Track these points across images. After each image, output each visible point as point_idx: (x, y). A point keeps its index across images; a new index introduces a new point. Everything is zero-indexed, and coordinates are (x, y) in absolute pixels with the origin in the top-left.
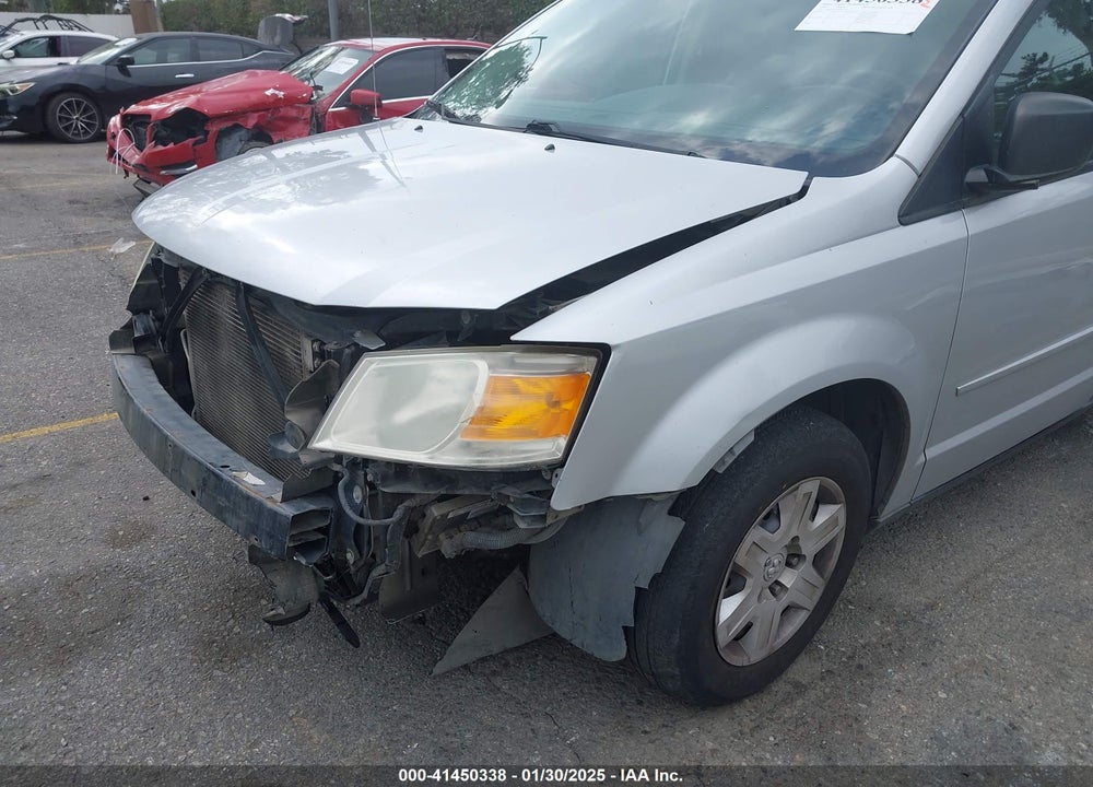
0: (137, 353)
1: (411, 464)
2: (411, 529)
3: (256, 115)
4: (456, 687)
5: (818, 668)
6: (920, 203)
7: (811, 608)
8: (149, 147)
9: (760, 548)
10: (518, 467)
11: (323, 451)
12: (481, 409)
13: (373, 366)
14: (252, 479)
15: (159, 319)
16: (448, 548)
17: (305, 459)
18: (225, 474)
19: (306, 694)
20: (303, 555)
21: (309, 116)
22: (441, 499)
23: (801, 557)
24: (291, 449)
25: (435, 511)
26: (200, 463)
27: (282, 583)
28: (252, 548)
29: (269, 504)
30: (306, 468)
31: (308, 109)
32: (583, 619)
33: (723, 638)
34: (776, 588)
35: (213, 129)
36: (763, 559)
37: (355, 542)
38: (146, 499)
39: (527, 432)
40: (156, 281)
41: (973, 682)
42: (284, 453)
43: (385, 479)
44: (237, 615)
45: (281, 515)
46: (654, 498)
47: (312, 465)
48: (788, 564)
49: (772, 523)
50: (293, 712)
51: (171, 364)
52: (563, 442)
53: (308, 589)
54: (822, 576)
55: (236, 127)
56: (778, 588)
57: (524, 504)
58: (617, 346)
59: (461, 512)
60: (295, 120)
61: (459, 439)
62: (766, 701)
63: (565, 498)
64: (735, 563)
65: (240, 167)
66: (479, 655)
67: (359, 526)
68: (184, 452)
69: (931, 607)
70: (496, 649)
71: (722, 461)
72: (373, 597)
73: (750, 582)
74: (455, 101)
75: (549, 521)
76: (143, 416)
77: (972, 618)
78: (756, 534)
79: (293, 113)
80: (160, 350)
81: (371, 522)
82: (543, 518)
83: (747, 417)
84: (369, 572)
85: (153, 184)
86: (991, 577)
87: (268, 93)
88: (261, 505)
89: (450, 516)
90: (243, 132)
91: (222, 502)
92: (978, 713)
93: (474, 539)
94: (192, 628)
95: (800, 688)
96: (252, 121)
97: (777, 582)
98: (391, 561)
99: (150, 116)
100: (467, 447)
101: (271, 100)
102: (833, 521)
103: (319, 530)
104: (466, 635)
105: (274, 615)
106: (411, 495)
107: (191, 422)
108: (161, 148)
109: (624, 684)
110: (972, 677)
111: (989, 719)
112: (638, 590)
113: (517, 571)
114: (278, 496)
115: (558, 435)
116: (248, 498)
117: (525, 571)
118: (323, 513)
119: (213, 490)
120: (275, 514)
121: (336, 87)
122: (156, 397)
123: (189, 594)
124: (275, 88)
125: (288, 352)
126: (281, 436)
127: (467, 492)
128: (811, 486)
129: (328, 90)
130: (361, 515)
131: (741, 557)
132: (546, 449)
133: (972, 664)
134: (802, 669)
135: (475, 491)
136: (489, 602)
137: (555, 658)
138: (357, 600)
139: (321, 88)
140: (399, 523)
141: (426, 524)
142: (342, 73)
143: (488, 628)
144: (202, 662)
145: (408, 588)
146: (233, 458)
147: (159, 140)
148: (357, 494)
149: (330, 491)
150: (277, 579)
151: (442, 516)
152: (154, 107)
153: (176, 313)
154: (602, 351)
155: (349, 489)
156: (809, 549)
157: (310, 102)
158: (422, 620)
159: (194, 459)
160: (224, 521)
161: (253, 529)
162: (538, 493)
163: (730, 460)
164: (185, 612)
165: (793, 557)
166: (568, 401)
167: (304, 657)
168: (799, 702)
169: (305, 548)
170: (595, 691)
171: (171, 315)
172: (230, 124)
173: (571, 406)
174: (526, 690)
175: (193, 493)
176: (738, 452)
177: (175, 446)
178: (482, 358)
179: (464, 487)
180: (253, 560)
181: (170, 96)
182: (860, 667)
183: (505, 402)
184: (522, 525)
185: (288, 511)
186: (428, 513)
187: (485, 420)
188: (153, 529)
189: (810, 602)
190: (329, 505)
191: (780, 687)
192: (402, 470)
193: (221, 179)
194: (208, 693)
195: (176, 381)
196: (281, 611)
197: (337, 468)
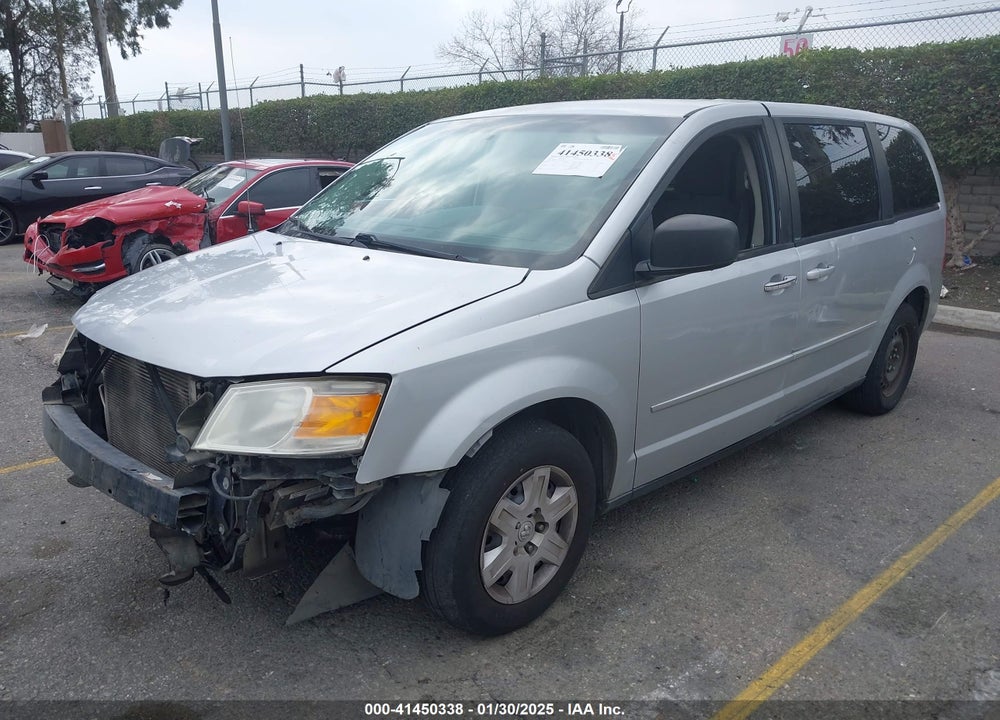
0: (64, 404)
1: (260, 455)
2: (264, 509)
3: (158, 222)
4: (304, 636)
5: (569, 610)
6: (605, 283)
7: (560, 565)
8: (63, 250)
9: (509, 514)
10: (333, 454)
11: (202, 451)
12: (308, 417)
13: (236, 393)
14: (152, 477)
15: (82, 377)
16: (290, 520)
17: (190, 459)
18: (134, 475)
19: (191, 646)
20: (189, 527)
21: (202, 223)
22: (285, 484)
23: (545, 525)
24: (180, 454)
25: (280, 494)
26: (116, 469)
27: (173, 551)
28: (154, 524)
29: (165, 491)
30: (190, 465)
31: (202, 217)
32: (389, 570)
33: (489, 580)
34: (530, 548)
35: (120, 234)
36: (514, 523)
37: (225, 517)
38: (63, 523)
39: (342, 432)
40: (81, 350)
41: (676, 613)
42: (176, 457)
43: (244, 470)
44: (138, 598)
45: (173, 497)
46: (429, 475)
47: (195, 463)
48: (537, 530)
49: (519, 498)
50: (180, 658)
51: (90, 411)
52: (364, 438)
53: (192, 556)
54: (565, 540)
55: (140, 232)
56: (531, 547)
57: (339, 481)
58: (395, 375)
59: (300, 494)
60: (190, 226)
61: (292, 437)
62: (529, 632)
63: (365, 475)
64: (491, 524)
65: (157, 272)
66: (322, 610)
67: (228, 501)
68: (103, 463)
69: (657, 568)
70: (334, 607)
71: (471, 449)
72: (239, 564)
73: (505, 539)
74: (327, 202)
75: (357, 494)
76: (72, 442)
77: (684, 574)
78: (504, 504)
79: (189, 220)
80: (82, 401)
81: (234, 498)
82: (353, 491)
83: (486, 421)
84: (236, 541)
85: (64, 280)
86: (703, 548)
87: (168, 204)
88: (159, 492)
89: (291, 497)
90: (146, 236)
91: (131, 493)
92: (674, 632)
93: (308, 512)
94: (102, 608)
95: (554, 623)
96: (153, 227)
97: (530, 543)
98: (250, 529)
99: (64, 224)
100: (299, 443)
101: (170, 210)
102: (566, 499)
103: (199, 509)
104: (310, 595)
105: (167, 577)
106: (263, 482)
107: (107, 445)
108: (73, 250)
109: (428, 628)
110: (676, 610)
111: (682, 635)
112: (424, 543)
113: (347, 547)
114: (171, 486)
115: (360, 434)
116: (150, 488)
117: (353, 544)
118: (202, 497)
119: (125, 488)
120: (169, 497)
121: (226, 199)
122: (81, 431)
123: (100, 587)
124: (174, 201)
125: (180, 391)
126: (174, 445)
127: (301, 477)
128: (544, 472)
129: (218, 203)
130: (229, 494)
131: (495, 519)
132: (351, 443)
133: (677, 602)
134: (558, 611)
135: (306, 476)
136: (328, 569)
137: (379, 614)
138: (228, 566)
139: (213, 200)
140: (255, 500)
141: (274, 505)
142: (231, 187)
143: (326, 590)
144: (110, 631)
145: (265, 555)
146: (138, 465)
147: (71, 243)
148: (226, 483)
149: (208, 483)
150: (169, 549)
151: (285, 496)
152: (66, 217)
153: (96, 372)
154: (386, 378)
155: (220, 480)
156: (551, 518)
157: (204, 211)
158: (281, 595)
159: (111, 467)
160: (132, 507)
161: (153, 509)
162: (349, 475)
163: (477, 449)
164: (96, 598)
165: (540, 526)
166: (368, 411)
167: (190, 623)
168: (552, 632)
169: (188, 521)
170: (406, 633)
171: (92, 374)
172: (134, 230)
173: (370, 416)
174: (356, 635)
175: (110, 491)
176: (482, 443)
177: (97, 459)
178: (309, 386)
179: (299, 474)
180: (152, 534)
181: (80, 208)
182: (599, 608)
183: (325, 414)
184: (338, 497)
185: (179, 494)
186: (275, 495)
187: (310, 424)
188: (70, 544)
189: (558, 558)
190: (206, 491)
191: (540, 623)
192: (256, 461)
193: (143, 283)
194: (114, 650)
195: (95, 421)
196: (173, 573)
197: (212, 465)
